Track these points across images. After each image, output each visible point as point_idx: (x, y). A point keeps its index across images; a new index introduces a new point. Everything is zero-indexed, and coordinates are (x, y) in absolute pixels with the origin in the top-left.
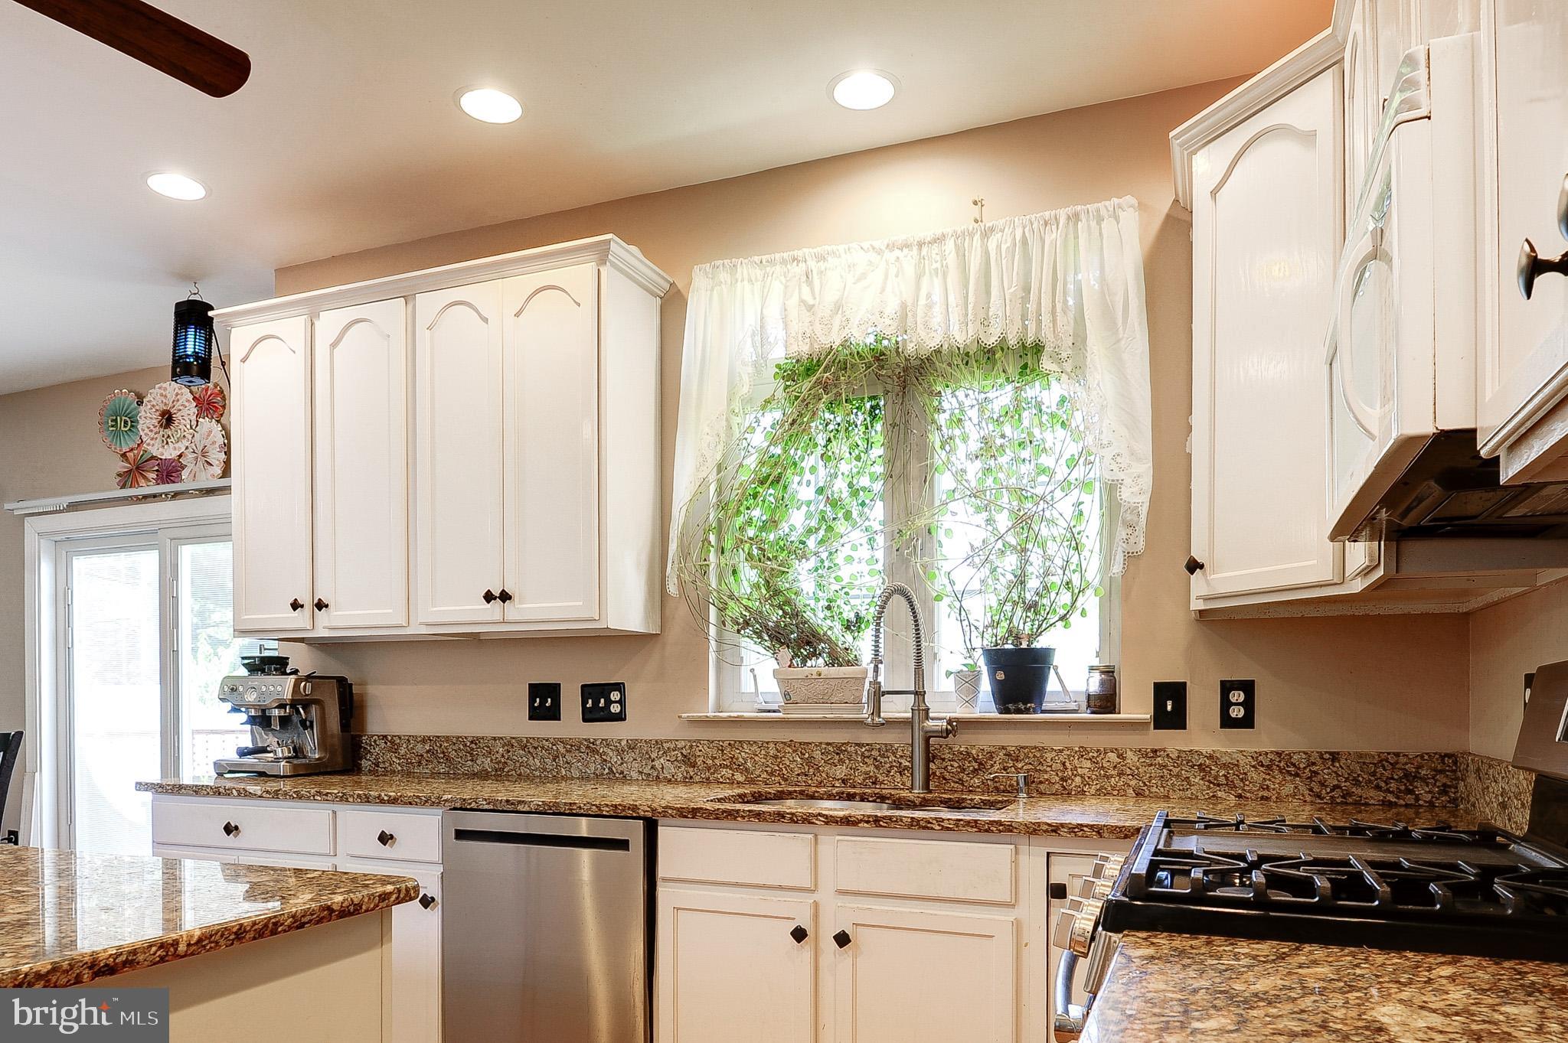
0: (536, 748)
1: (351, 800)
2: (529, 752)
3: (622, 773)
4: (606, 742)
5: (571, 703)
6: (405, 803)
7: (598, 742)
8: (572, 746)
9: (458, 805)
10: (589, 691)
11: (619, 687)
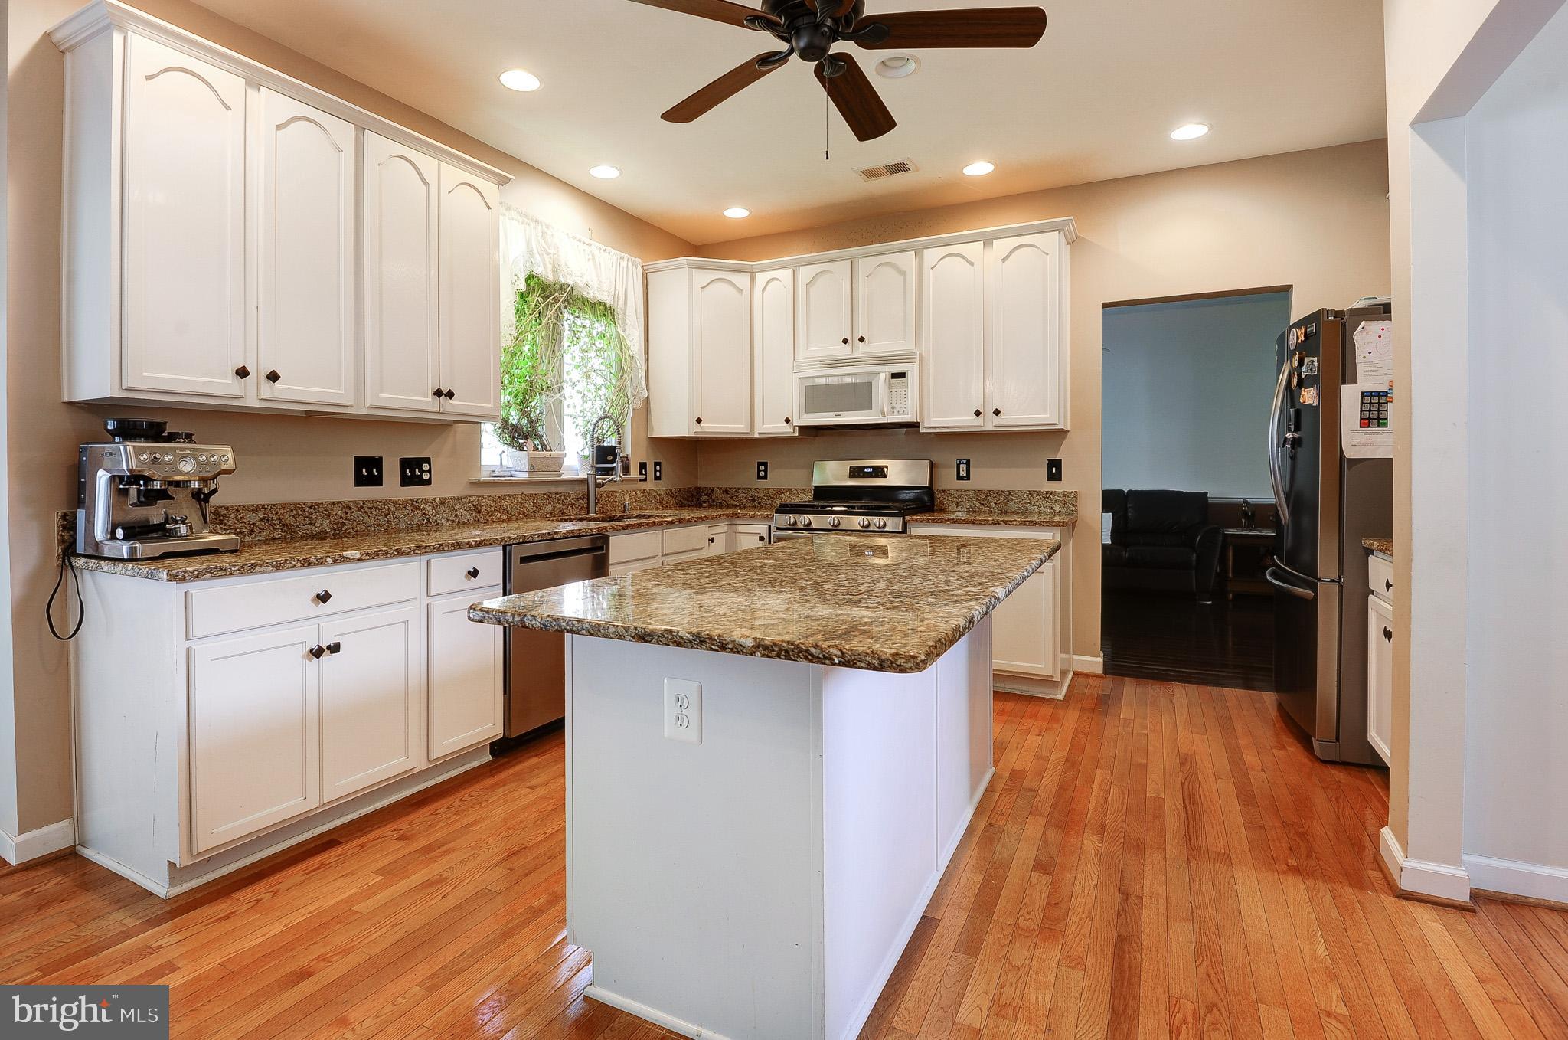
0: (371, 508)
1: (446, 549)
2: (365, 512)
3: (436, 521)
4: (426, 501)
5: (391, 472)
6: (488, 545)
7: (419, 501)
8: (400, 505)
9: (521, 540)
10: (405, 463)
11: (428, 461)
